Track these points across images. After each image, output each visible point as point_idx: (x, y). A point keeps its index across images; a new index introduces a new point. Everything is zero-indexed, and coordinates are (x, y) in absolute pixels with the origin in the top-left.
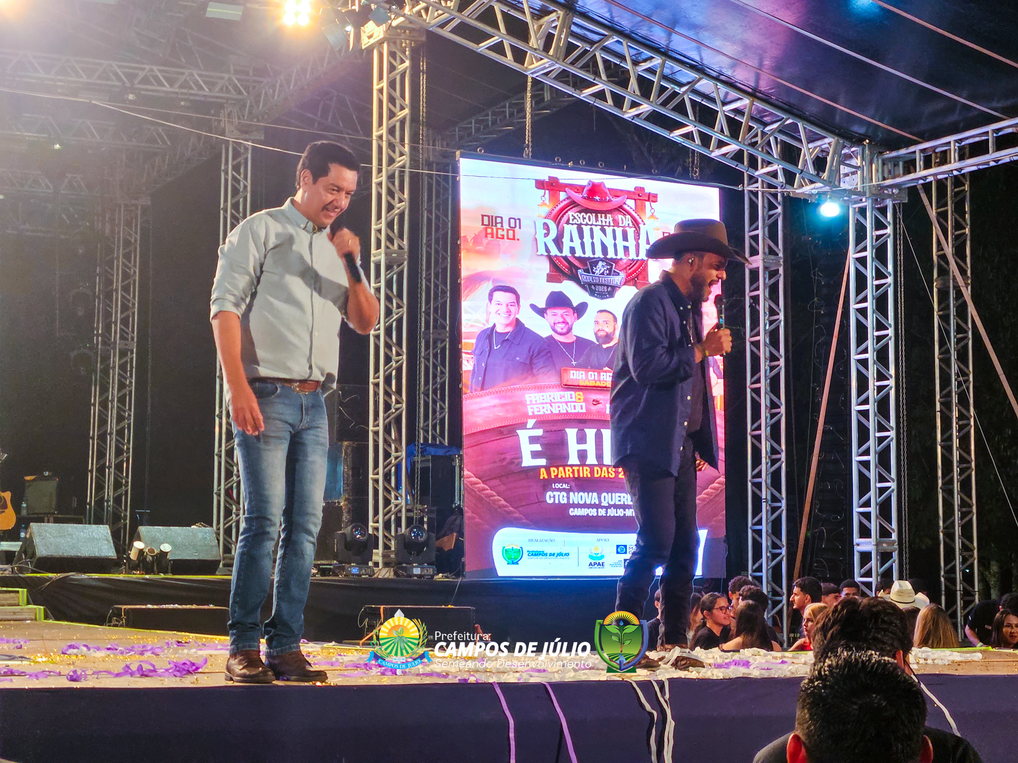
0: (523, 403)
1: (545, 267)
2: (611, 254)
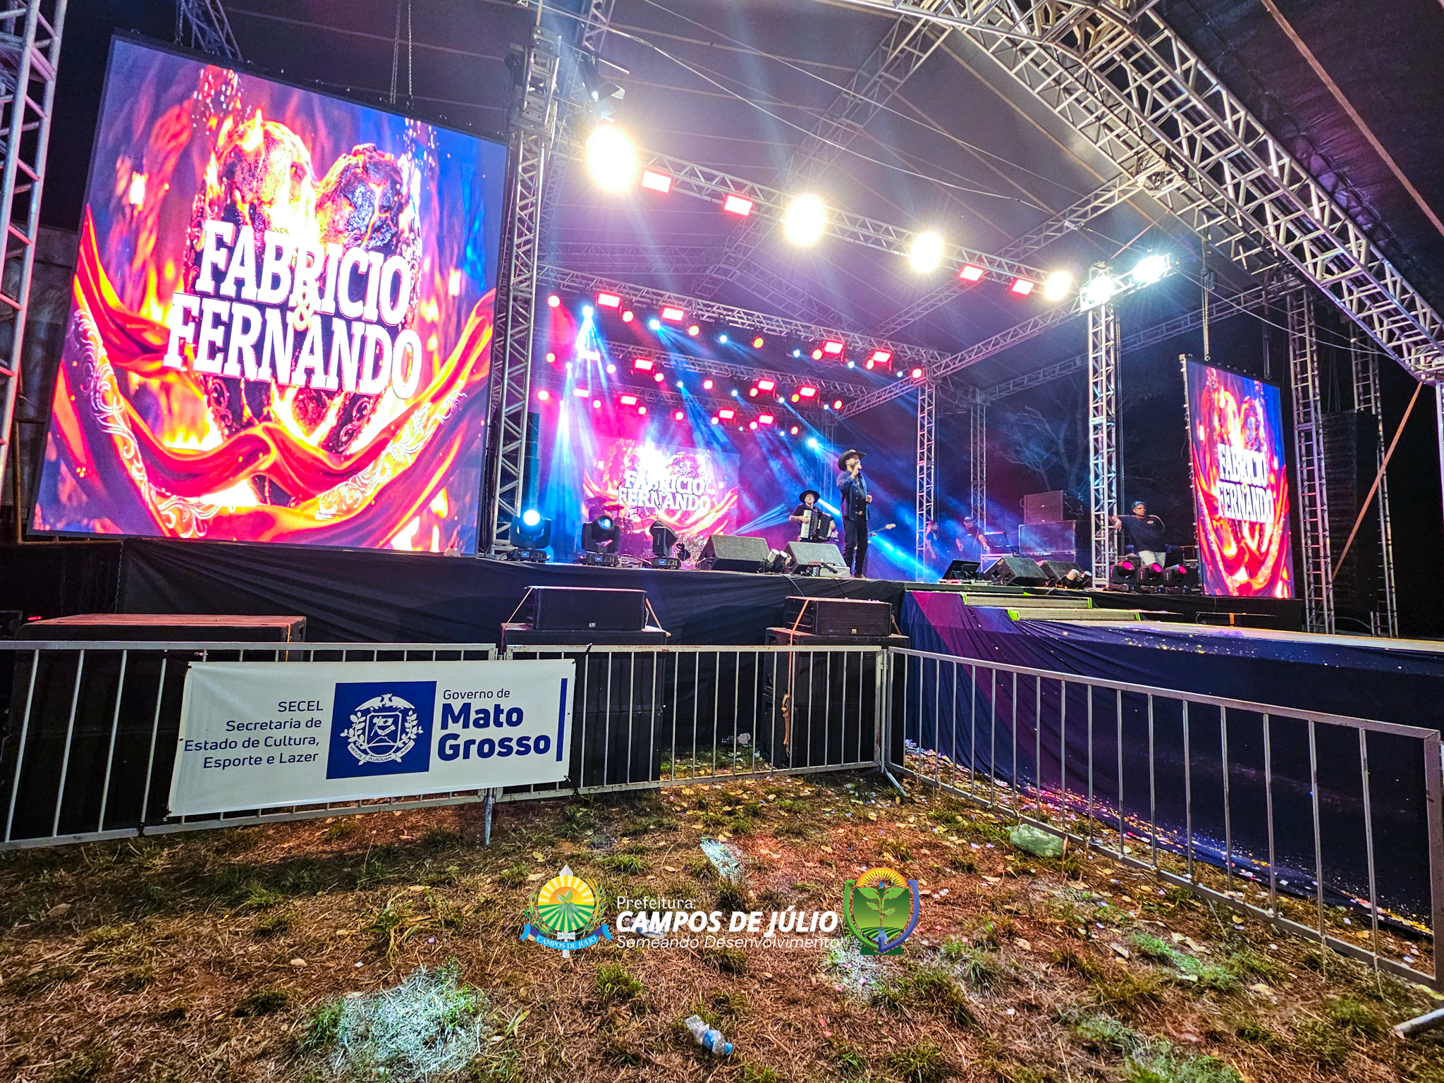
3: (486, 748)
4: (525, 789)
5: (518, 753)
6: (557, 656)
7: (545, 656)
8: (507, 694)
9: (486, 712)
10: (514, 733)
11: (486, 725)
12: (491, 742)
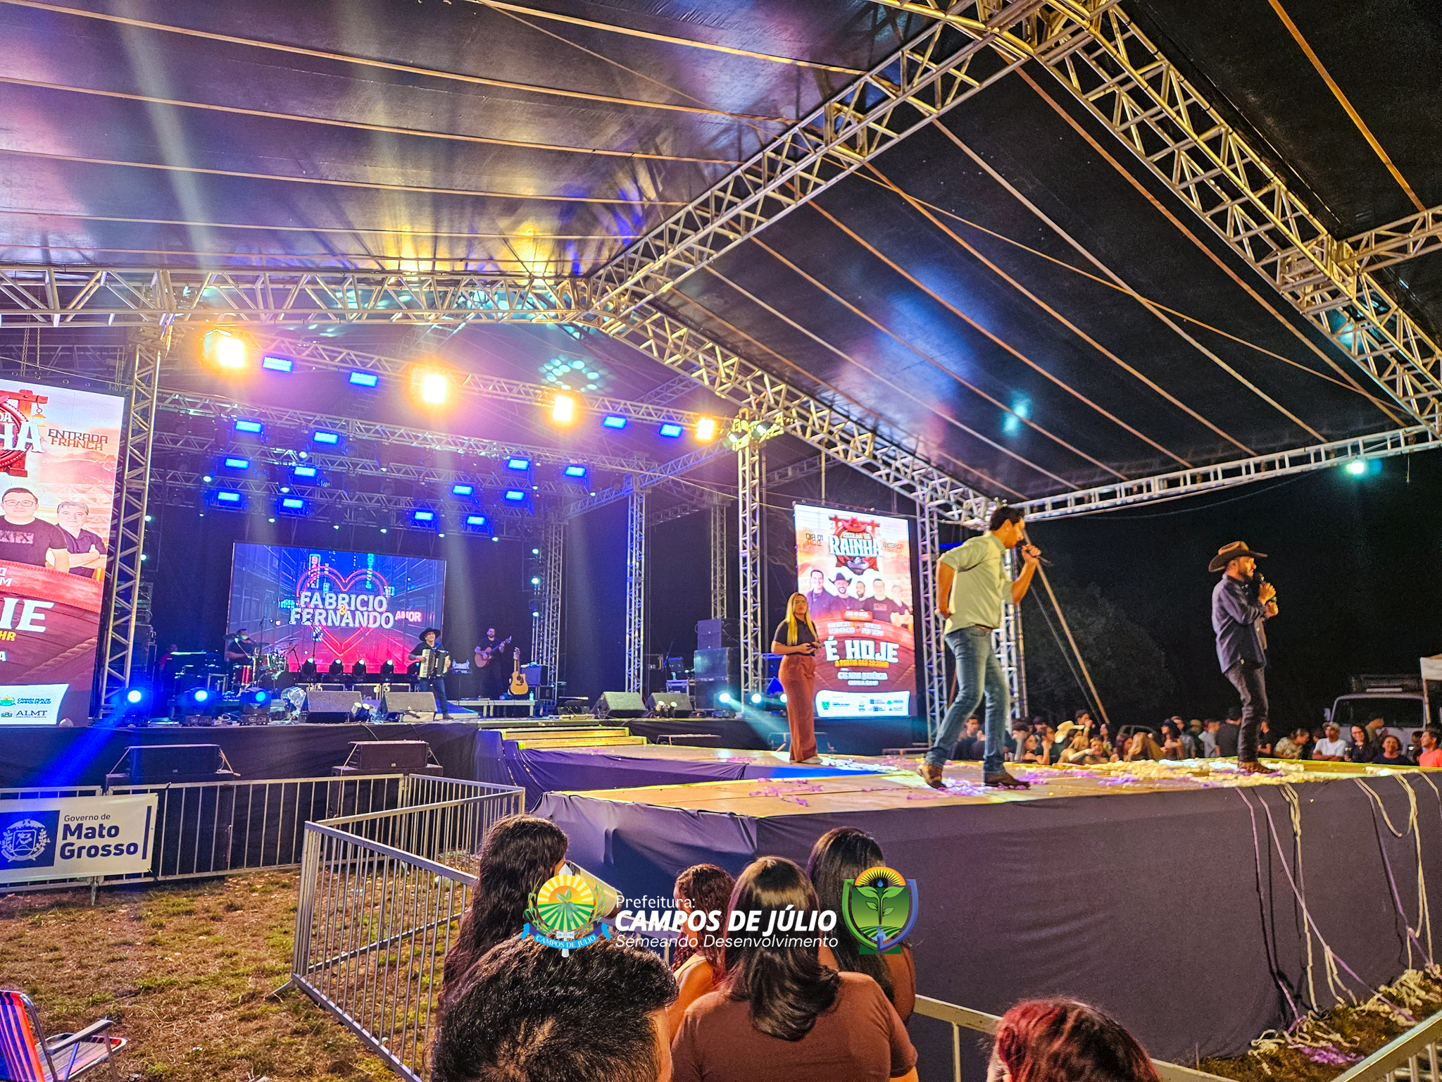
0: (827, 628)
1: (835, 560)
2: (862, 555)
3: (93, 851)
4: (119, 877)
5: (115, 854)
6: (145, 791)
7: (135, 792)
8: (107, 817)
9: (93, 829)
10: (113, 842)
11: (93, 837)
12: (96, 848)
